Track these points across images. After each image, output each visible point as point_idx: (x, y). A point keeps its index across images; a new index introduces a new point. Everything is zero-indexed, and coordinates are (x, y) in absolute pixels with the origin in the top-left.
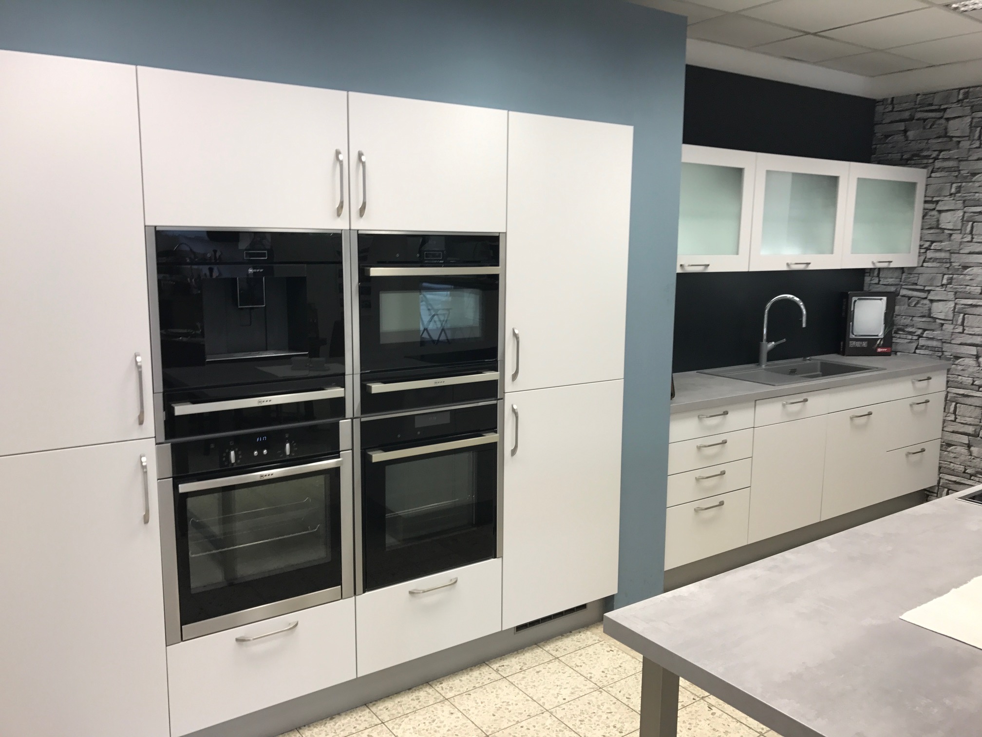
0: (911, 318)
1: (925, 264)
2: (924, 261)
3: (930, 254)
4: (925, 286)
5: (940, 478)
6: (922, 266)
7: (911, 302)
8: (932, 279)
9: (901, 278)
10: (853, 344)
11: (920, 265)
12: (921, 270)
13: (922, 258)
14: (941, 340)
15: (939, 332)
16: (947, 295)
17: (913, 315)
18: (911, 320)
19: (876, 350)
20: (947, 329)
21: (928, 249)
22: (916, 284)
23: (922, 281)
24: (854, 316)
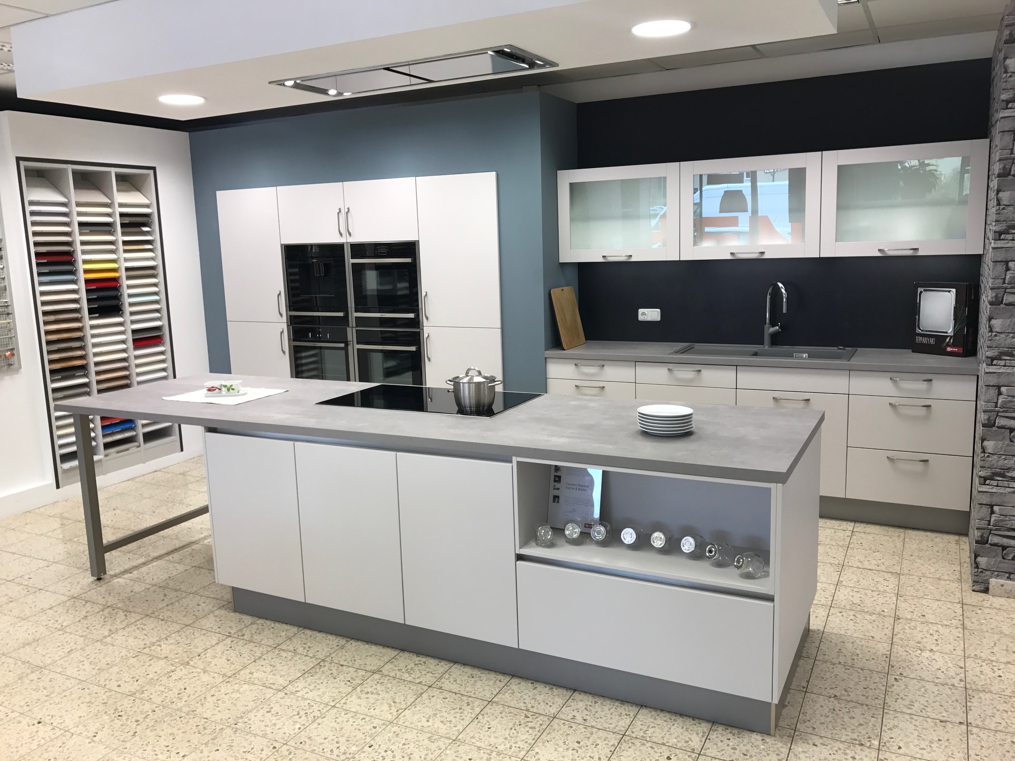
10: (919, 339)
19: (946, 349)
24: (920, 308)
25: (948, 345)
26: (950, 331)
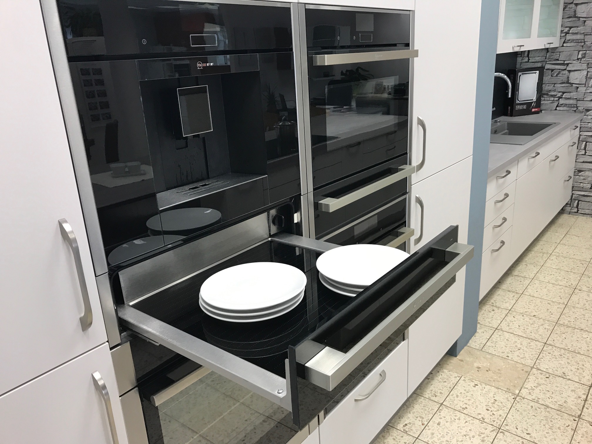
0: (553, 85)
1: (565, 45)
2: (564, 43)
3: (569, 37)
4: (564, 61)
5: (573, 194)
6: (563, 46)
7: (553, 74)
8: (570, 55)
9: (546, 57)
10: (518, 107)
11: (561, 45)
12: (561, 49)
13: (563, 40)
14: (576, 99)
15: (575, 93)
16: (582, 66)
17: (555, 82)
18: (554, 86)
19: (531, 110)
20: (581, 90)
21: (567, 33)
22: (558, 60)
23: (562, 57)
24: (519, 87)
25: (533, 108)
26: (535, 99)
